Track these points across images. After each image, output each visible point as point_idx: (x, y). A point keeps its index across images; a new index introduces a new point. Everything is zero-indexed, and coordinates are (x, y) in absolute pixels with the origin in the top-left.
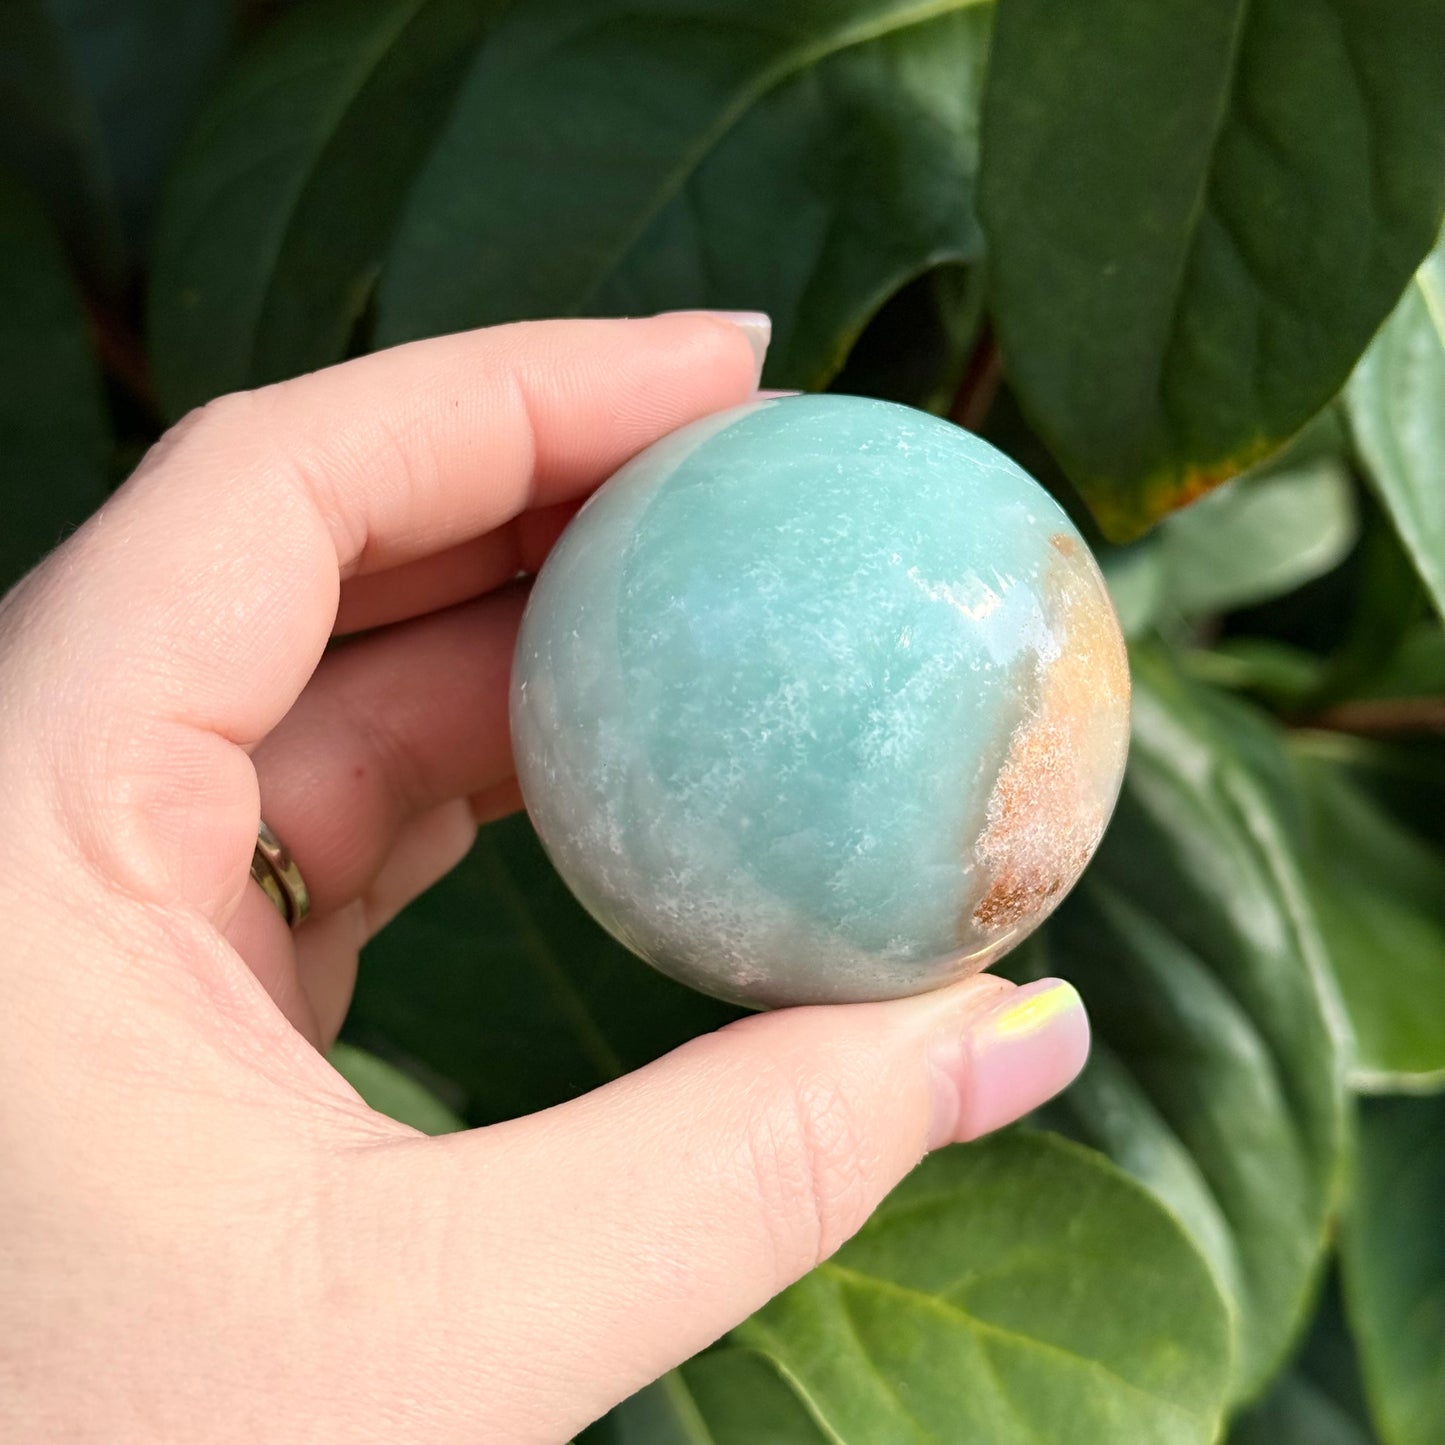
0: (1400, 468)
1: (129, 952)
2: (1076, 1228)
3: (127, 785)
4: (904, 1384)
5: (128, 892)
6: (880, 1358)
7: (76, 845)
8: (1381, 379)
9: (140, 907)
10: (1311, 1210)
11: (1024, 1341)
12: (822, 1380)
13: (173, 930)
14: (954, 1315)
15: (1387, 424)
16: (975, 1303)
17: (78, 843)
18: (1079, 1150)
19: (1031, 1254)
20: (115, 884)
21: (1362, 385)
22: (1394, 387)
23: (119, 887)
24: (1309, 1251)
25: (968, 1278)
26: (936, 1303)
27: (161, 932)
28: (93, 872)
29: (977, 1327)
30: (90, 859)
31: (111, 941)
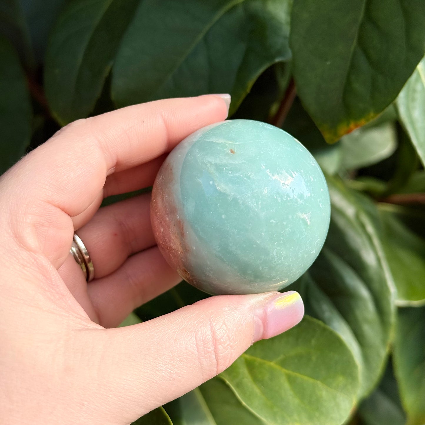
0: (412, 123)
1: (22, 265)
2: (313, 342)
3: (30, 218)
4: (263, 387)
5: (25, 248)
6: (256, 380)
7: (12, 232)
8: (407, 96)
9: (28, 252)
10: (384, 341)
11: (298, 375)
12: (239, 385)
13: (37, 260)
14: (278, 367)
15: (409, 110)
16: (283, 364)
17: (13, 232)
18: (315, 320)
19: (300, 350)
20: (21, 245)
21: (402, 99)
22: (411, 99)
23: (23, 246)
24: (384, 353)
25: (282, 357)
26: (272, 364)
27: (33, 261)
28: (16, 240)
29: (284, 371)
30: (16, 237)
31: (17, 261)
